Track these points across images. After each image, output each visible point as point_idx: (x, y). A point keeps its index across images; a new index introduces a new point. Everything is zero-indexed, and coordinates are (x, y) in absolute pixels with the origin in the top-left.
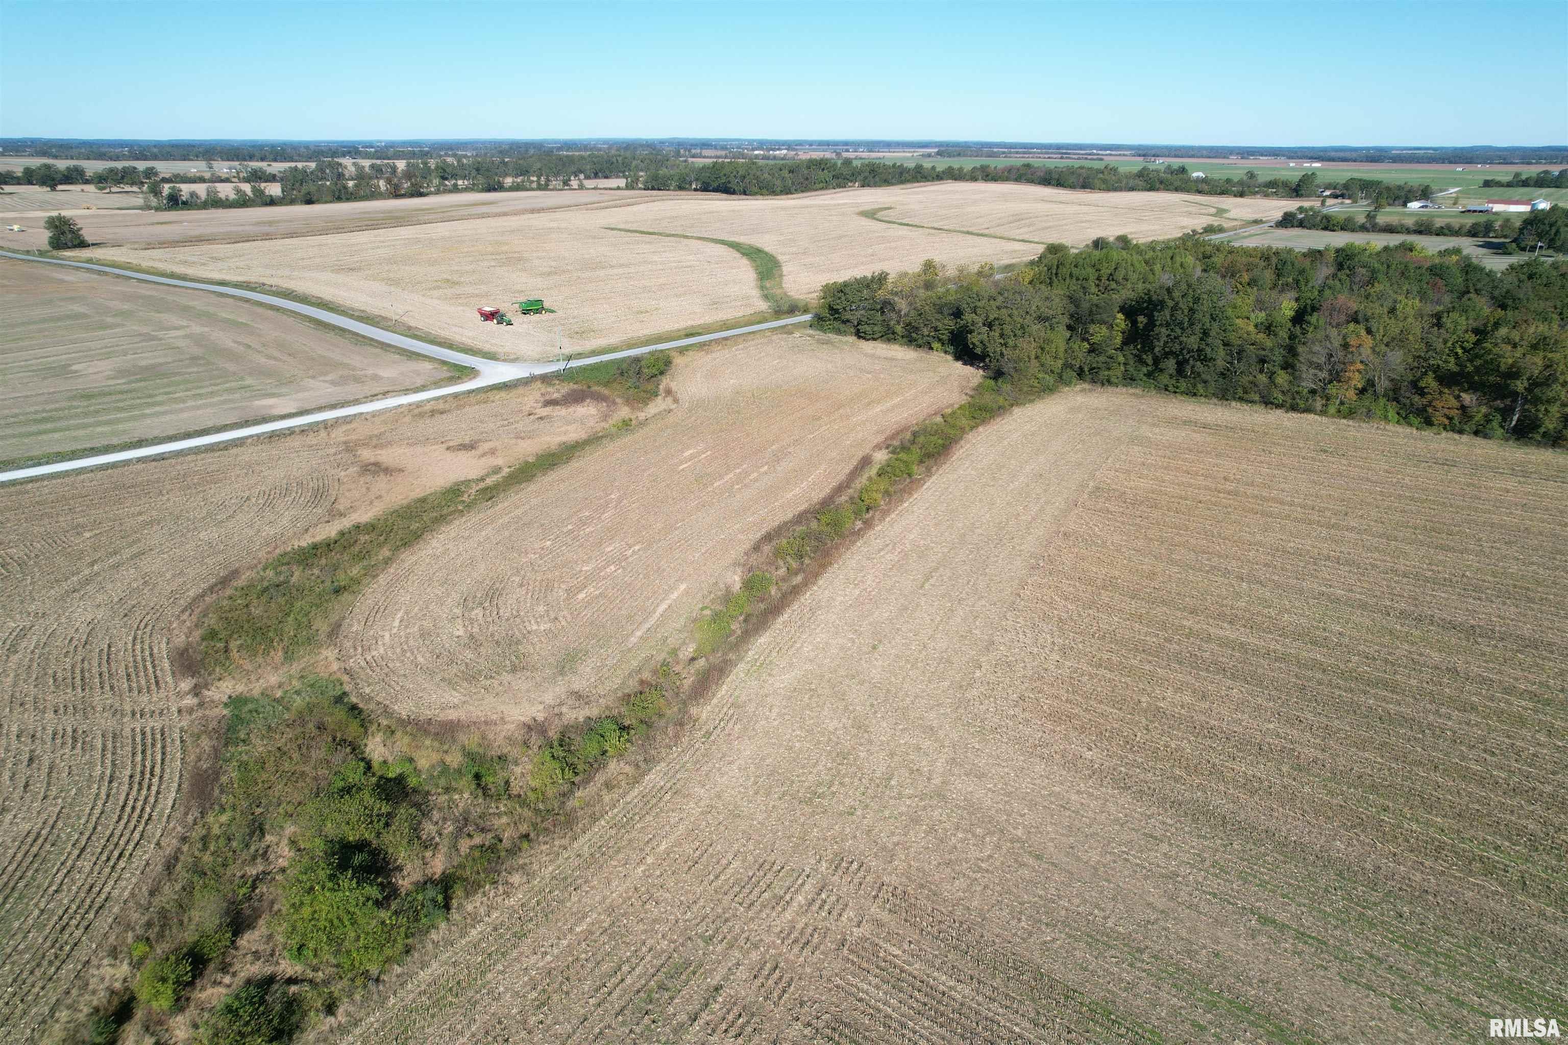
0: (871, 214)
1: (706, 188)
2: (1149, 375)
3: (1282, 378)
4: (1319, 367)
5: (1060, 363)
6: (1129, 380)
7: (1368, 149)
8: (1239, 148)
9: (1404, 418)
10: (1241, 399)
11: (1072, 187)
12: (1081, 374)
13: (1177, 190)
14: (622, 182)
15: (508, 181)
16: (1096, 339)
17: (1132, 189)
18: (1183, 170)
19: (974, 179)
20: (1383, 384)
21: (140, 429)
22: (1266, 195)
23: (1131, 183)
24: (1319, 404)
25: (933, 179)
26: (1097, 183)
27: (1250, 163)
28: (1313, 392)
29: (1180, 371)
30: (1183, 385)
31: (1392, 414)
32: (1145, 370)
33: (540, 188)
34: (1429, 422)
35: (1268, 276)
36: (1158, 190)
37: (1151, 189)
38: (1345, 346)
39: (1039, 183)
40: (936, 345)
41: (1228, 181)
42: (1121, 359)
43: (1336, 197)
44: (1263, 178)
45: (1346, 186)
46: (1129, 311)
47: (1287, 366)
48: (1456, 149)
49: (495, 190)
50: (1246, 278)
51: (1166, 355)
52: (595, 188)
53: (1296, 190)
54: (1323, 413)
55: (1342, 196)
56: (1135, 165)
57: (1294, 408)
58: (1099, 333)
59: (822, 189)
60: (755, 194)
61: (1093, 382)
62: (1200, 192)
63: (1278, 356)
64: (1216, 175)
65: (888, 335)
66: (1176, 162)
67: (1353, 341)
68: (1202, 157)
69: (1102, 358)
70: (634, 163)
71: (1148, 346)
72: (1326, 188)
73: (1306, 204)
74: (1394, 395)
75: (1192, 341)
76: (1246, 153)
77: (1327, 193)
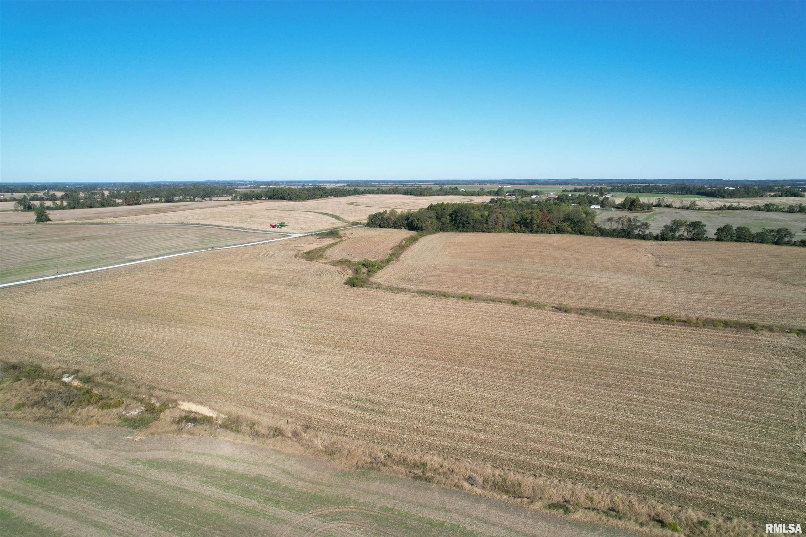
0: (352, 204)
1: (270, 198)
2: (456, 229)
3: (485, 226)
4: (492, 223)
5: (436, 227)
6: (452, 230)
7: (531, 180)
8: (478, 180)
9: (511, 232)
10: (477, 232)
11: (416, 195)
12: (441, 230)
13: (455, 195)
14: (230, 198)
15: (176, 198)
16: (443, 221)
17: (439, 195)
18: (456, 188)
19: (377, 193)
20: (506, 225)
21: (229, 243)
22: (487, 195)
23: (438, 193)
24: (493, 230)
25: (361, 194)
26: (426, 193)
27: (483, 186)
28: (492, 228)
29: (463, 227)
30: (464, 230)
31: (508, 231)
32: (455, 227)
33: (191, 201)
34: (515, 232)
35: (482, 208)
36: (448, 195)
37: (446, 195)
38: (497, 218)
39: (404, 194)
40: (402, 227)
41: (474, 191)
42: (450, 225)
43: (510, 195)
44: (486, 190)
45: (513, 191)
46: (451, 215)
47: (486, 223)
48: (564, 180)
49: (171, 202)
50: (477, 209)
51: (459, 223)
52: (217, 200)
53: (497, 193)
54: (495, 232)
55: (513, 195)
56: (437, 187)
57: (489, 232)
58: (444, 220)
59: (320, 198)
60: (296, 200)
61: (444, 231)
62: (464, 195)
63: (484, 221)
64: (469, 190)
65: (389, 227)
66: (453, 186)
67: (498, 216)
68: (463, 184)
69: (445, 226)
70: (216, 191)
71: (456, 222)
72: (507, 192)
73: (499, 197)
74: (508, 227)
75: (465, 219)
76: (481, 182)
77: (508, 194)
